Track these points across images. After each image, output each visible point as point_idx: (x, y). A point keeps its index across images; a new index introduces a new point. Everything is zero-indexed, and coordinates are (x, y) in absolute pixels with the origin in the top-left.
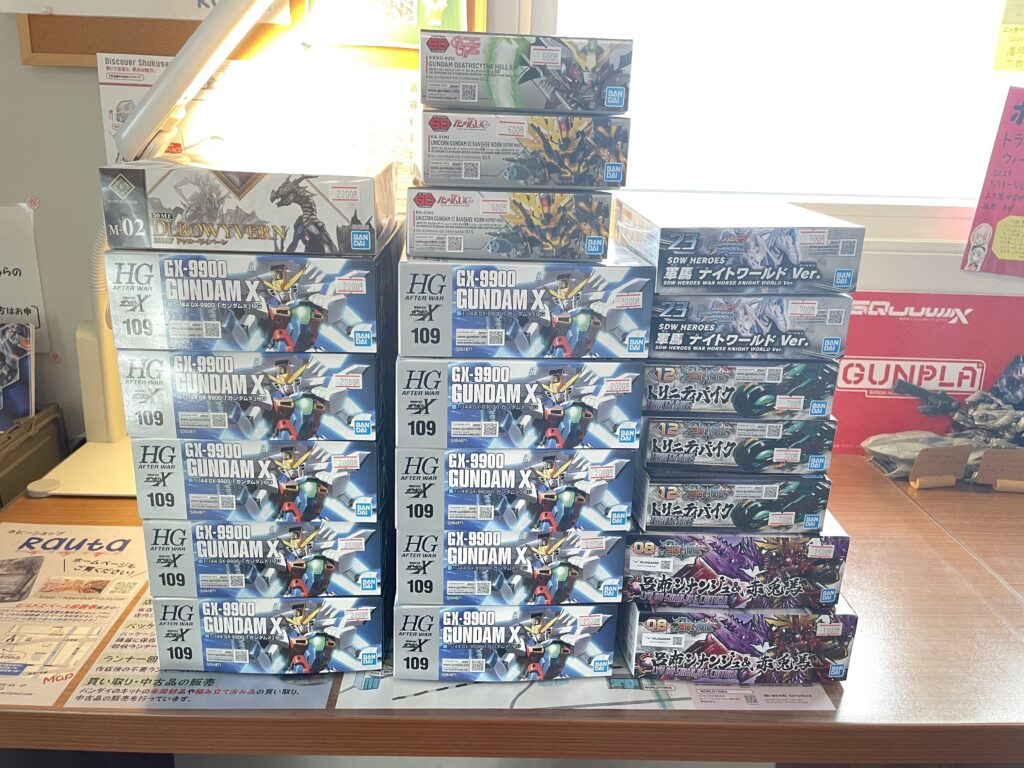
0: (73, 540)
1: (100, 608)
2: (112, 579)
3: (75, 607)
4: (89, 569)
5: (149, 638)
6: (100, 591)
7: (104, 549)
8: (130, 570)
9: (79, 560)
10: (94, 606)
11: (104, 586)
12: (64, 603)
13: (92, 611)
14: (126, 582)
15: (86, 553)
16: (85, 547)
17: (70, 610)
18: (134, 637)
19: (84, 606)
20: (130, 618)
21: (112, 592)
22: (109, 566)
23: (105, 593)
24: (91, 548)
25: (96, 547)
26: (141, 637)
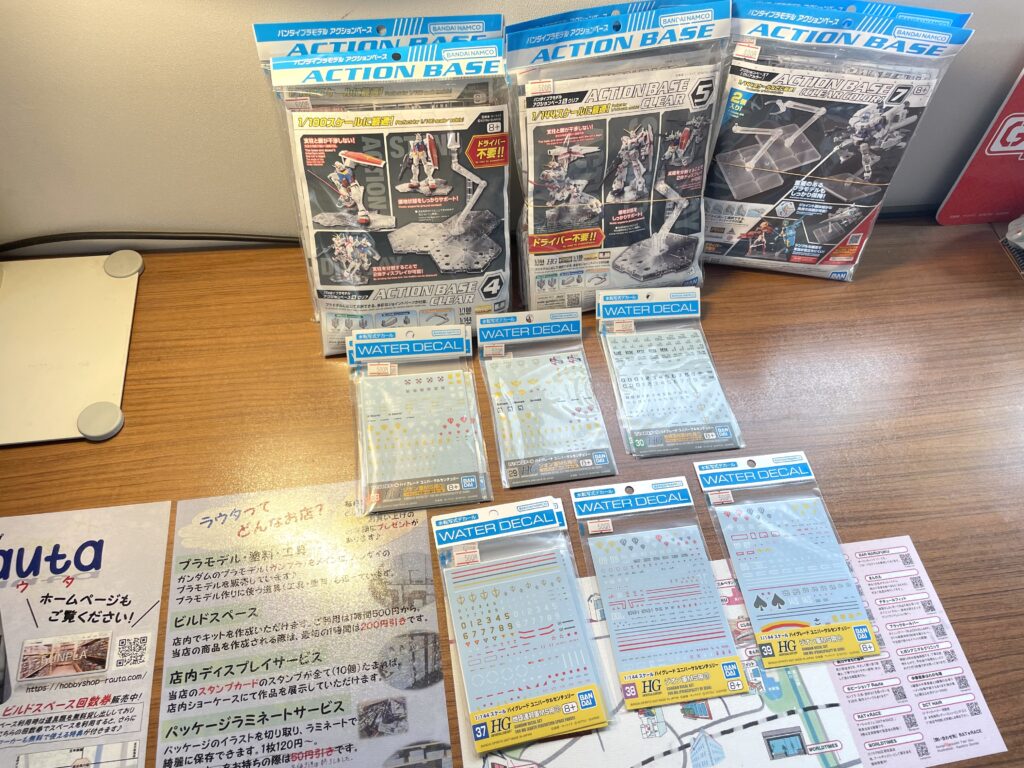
0: (21, 551)
1: (115, 700)
2: (109, 635)
3: (82, 703)
4: (69, 616)
5: (205, 752)
6: (102, 662)
7: (72, 570)
8: (127, 610)
9: (47, 598)
10: (107, 699)
11: (105, 652)
12: (64, 696)
13: (109, 707)
14: (132, 638)
15: (50, 580)
16: (45, 566)
17: (80, 711)
18: (182, 754)
19: (94, 700)
20: (164, 716)
21: (119, 663)
22: (96, 607)
23: (112, 668)
24: (54, 570)
25: (60, 564)
26: (192, 753)
